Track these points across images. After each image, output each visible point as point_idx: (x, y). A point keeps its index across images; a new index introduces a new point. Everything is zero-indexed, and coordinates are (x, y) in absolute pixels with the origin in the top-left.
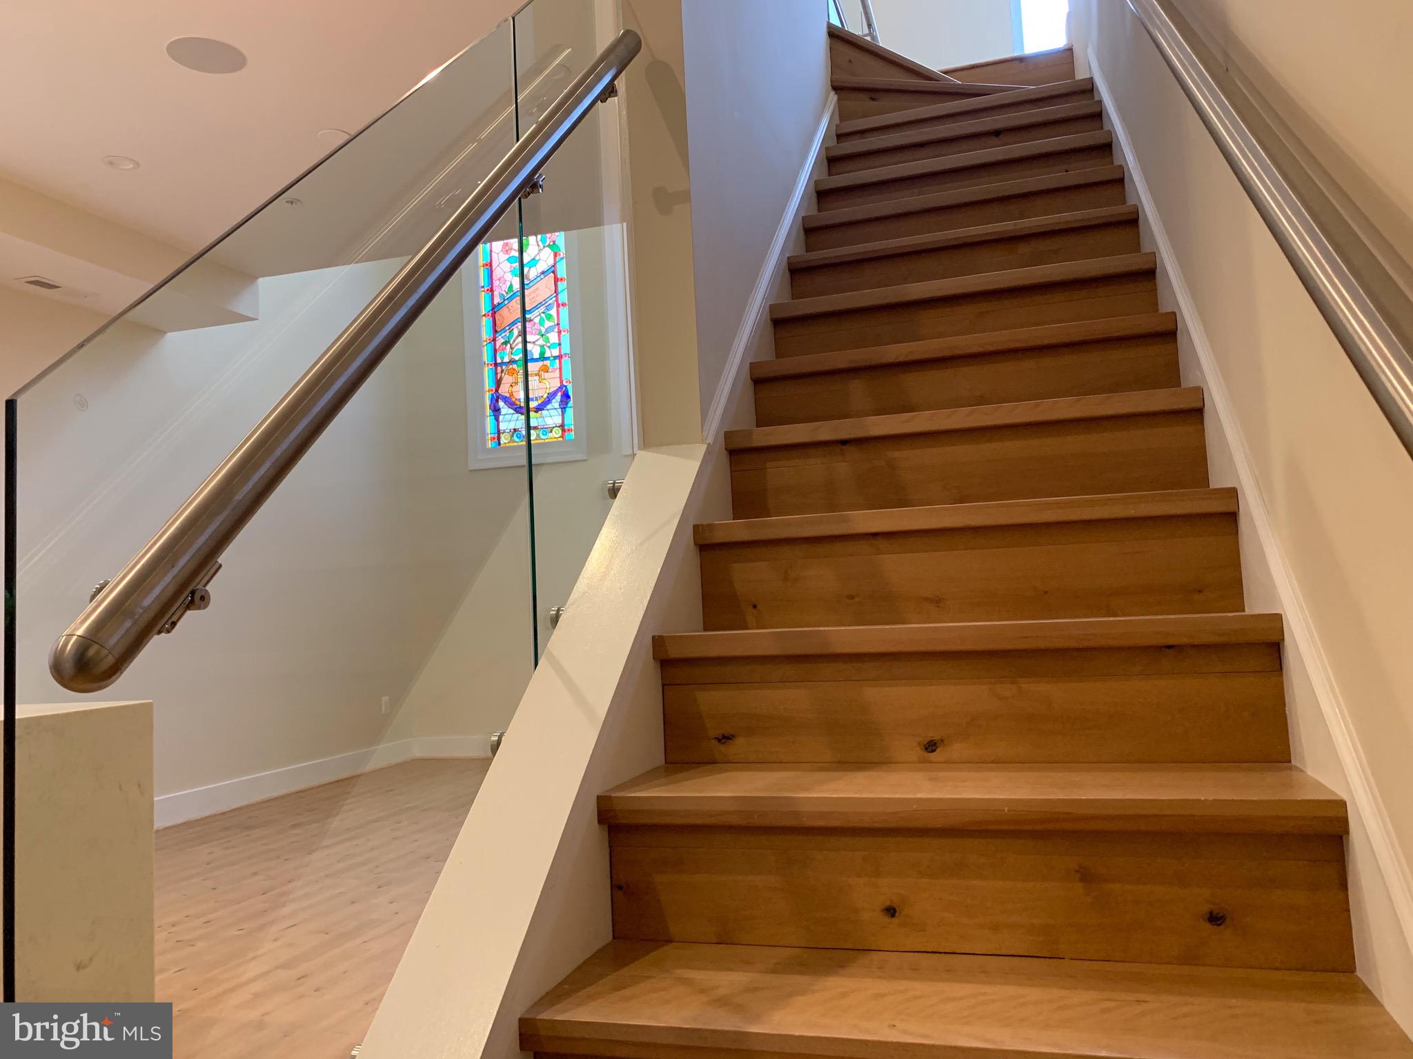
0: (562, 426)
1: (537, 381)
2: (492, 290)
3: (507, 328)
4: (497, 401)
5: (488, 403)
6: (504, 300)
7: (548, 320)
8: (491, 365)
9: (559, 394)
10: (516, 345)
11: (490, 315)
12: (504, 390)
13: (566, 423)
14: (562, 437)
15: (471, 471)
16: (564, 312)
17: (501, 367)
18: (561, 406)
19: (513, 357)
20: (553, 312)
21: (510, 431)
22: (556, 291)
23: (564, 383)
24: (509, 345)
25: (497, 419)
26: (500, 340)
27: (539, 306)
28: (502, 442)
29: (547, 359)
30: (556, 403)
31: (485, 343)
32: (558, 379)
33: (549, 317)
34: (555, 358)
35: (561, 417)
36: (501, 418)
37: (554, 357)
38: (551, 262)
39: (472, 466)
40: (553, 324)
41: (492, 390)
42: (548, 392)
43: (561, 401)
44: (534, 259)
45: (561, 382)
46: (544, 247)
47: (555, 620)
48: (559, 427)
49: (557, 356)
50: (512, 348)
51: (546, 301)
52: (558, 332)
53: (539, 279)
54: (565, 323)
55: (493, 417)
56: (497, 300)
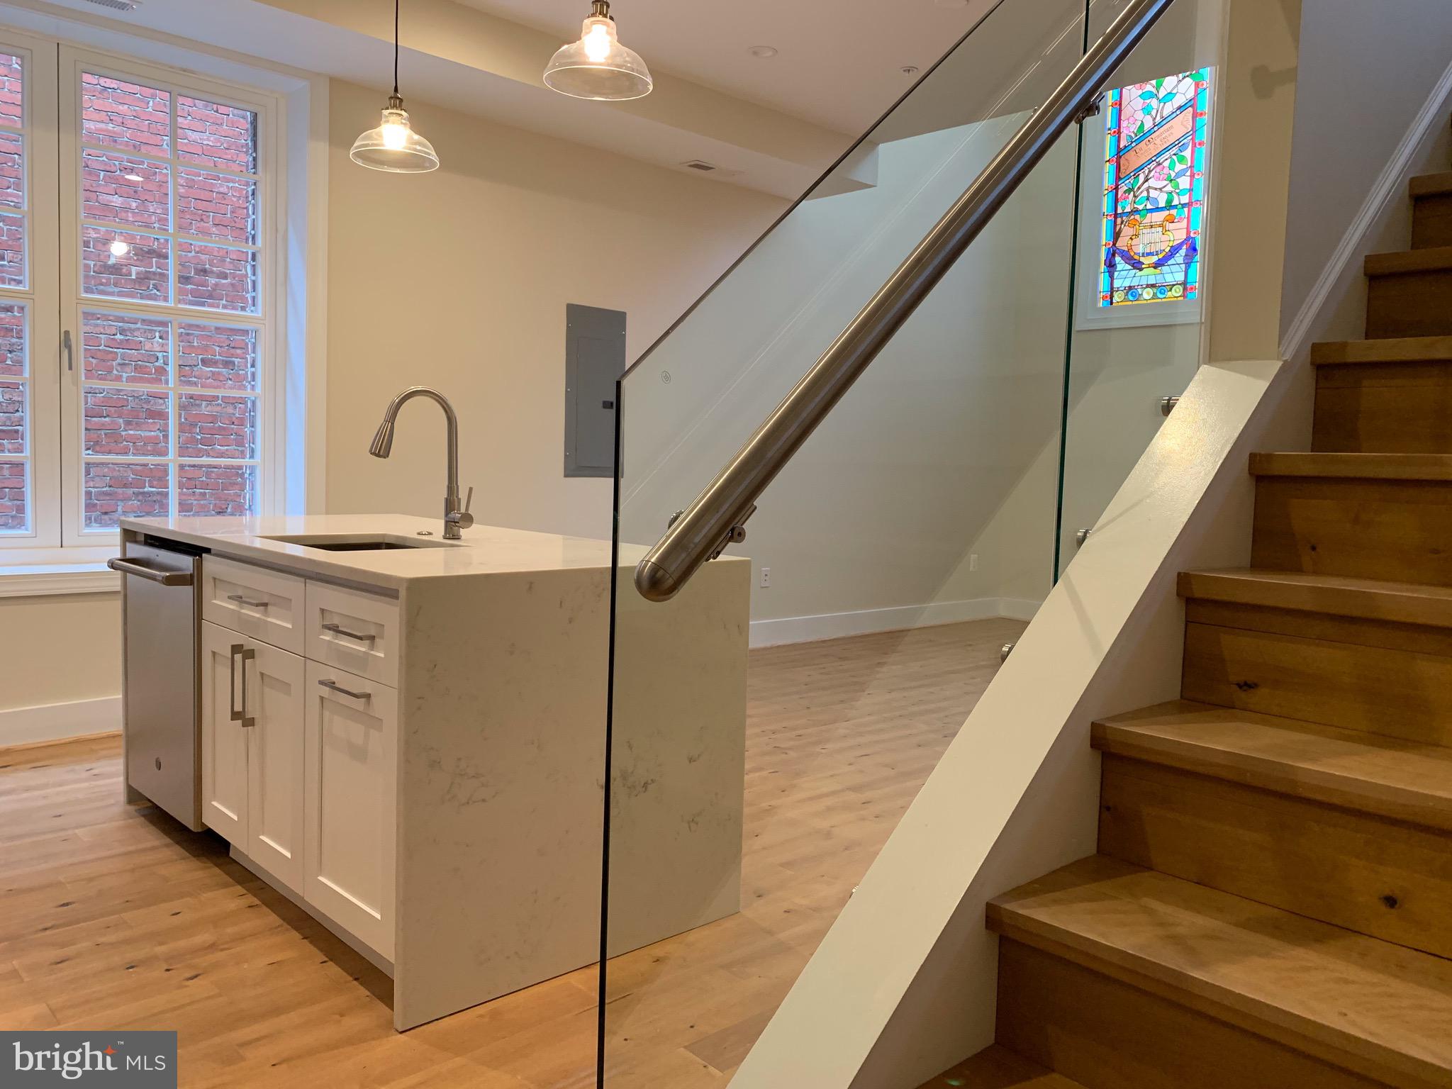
0: (1184, 284)
1: (1161, 233)
2: (1119, 133)
3: (1132, 174)
4: (1113, 255)
5: (1103, 257)
6: (1132, 142)
7: (1180, 162)
8: (1111, 215)
9: (1185, 247)
10: (1142, 192)
11: (1115, 160)
12: (1122, 243)
13: (1189, 281)
14: (1184, 296)
16: (1200, 153)
17: (1122, 218)
18: (1186, 261)
19: (1135, 206)
20: (1187, 153)
21: (1125, 289)
22: (1193, 128)
23: (1192, 235)
24: (1132, 193)
25: (1112, 277)
26: (1123, 188)
27: (1171, 147)
28: (1114, 301)
29: (1175, 207)
30: (1180, 257)
31: (1106, 192)
32: (1185, 230)
33: (1182, 160)
34: (1184, 205)
35: (1183, 273)
36: (1116, 274)
37: (1182, 205)
38: (1191, 94)
39: (1081, 327)
40: (1185, 167)
41: (1109, 244)
42: (1171, 245)
43: (1186, 255)
44: (1170, 93)
45: (1188, 232)
46: (1184, 78)
47: (1081, 541)
49: (1186, 204)
50: (1135, 196)
51: (1180, 140)
52: (1190, 176)
53: (1175, 115)
54: (1200, 165)
55: (1107, 273)
56: (1124, 143)
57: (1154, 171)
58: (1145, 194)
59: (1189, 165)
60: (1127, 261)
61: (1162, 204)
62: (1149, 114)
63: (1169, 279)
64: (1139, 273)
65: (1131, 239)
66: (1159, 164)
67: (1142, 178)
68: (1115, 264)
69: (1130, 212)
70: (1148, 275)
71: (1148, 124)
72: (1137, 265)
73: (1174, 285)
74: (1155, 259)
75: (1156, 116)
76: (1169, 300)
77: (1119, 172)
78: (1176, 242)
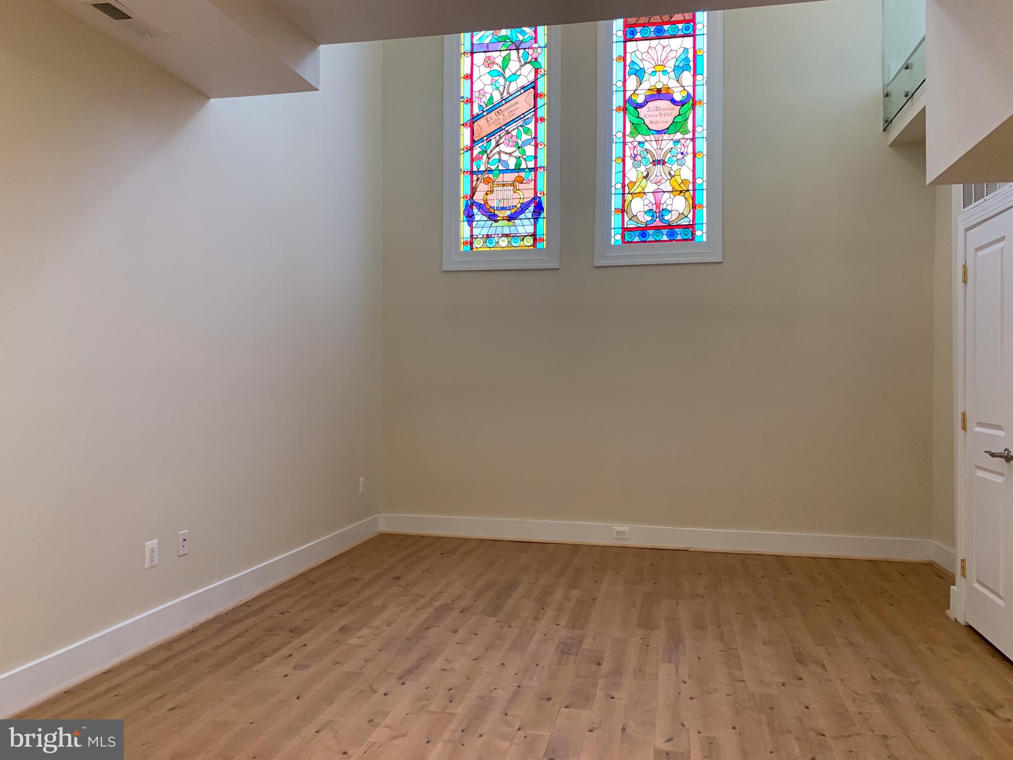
0: (534, 235)
1: (512, 192)
2: (471, 101)
3: (485, 139)
4: (471, 207)
5: (462, 208)
6: (483, 111)
7: (526, 133)
8: (467, 172)
9: (533, 205)
10: (493, 155)
11: (469, 124)
12: (479, 197)
13: (537, 233)
14: (534, 245)
16: (542, 127)
17: (477, 175)
18: (534, 217)
19: (489, 166)
20: (531, 126)
21: (483, 237)
22: (535, 107)
23: (539, 195)
24: (486, 155)
26: (476, 151)
27: (517, 119)
28: (474, 247)
29: (523, 170)
30: (529, 213)
31: (462, 152)
32: (533, 190)
33: (527, 131)
34: (530, 169)
35: (533, 226)
36: (474, 223)
37: (529, 169)
38: (532, 77)
39: (445, 267)
40: (530, 137)
41: (467, 197)
42: (521, 202)
43: (534, 211)
44: (515, 74)
45: (536, 193)
46: (526, 63)
49: (532, 168)
50: (489, 158)
51: (525, 115)
52: (535, 145)
53: (519, 93)
54: (542, 137)
55: (467, 222)
56: (476, 111)
57: (504, 138)
58: (497, 156)
59: (533, 136)
60: (484, 213)
61: (512, 166)
62: (498, 89)
63: (522, 230)
64: (495, 224)
65: (486, 194)
66: (508, 133)
67: (493, 143)
68: (473, 215)
69: (484, 171)
70: (503, 227)
71: (497, 97)
72: (493, 217)
73: (526, 236)
74: (508, 213)
75: (503, 91)
76: (522, 248)
77: (473, 135)
78: (525, 200)
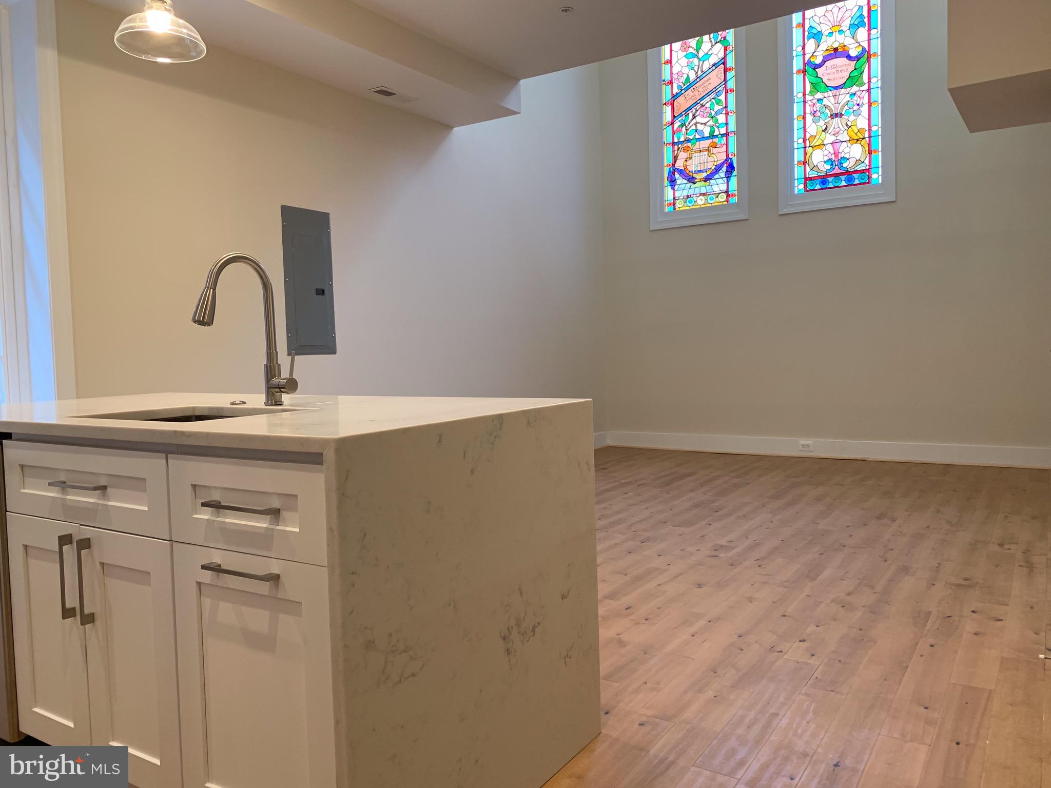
0: (727, 192)
1: (707, 156)
2: (672, 82)
3: (683, 113)
4: (673, 173)
5: (666, 175)
6: (682, 90)
7: (718, 104)
8: (670, 144)
9: (726, 165)
10: (691, 126)
11: (670, 103)
12: (679, 164)
13: (730, 190)
14: (727, 201)
15: (651, 231)
16: (732, 97)
17: (678, 146)
18: (727, 176)
19: (687, 136)
20: (722, 97)
21: (684, 198)
22: (725, 80)
23: (730, 156)
24: (684, 127)
26: (676, 126)
27: (710, 93)
28: (676, 207)
29: (716, 136)
30: (722, 174)
31: (665, 127)
32: (725, 153)
33: (719, 102)
35: (726, 184)
36: (676, 187)
37: (721, 135)
38: (722, 55)
39: (654, 227)
40: (722, 107)
41: (670, 165)
42: (715, 164)
43: (727, 171)
44: (707, 54)
45: (727, 155)
46: (716, 43)
48: (724, 192)
49: (724, 134)
50: (687, 130)
51: (717, 88)
52: (726, 114)
53: (711, 70)
54: (732, 106)
55: (670, 187)
56: (676, 90)
57: (699, 111)
58: (694, 127)
59: (724, 106)
60: (684, 177)
61: (707, 134)
62: (693, 69)
63: (716, 189)
64: (694, 186)
65: (686, 160)
66: (703, 106)
67: (691, 116)
68: (675, 180)
69: (684, 141)
70: (701, 187)
71: (692, 76)
72: (692, 180)
73: (720, 193)
74: (704, 175)
75: (698, 70)
76: (717, 204)
77: (674, 112)
78: (719, 162)
